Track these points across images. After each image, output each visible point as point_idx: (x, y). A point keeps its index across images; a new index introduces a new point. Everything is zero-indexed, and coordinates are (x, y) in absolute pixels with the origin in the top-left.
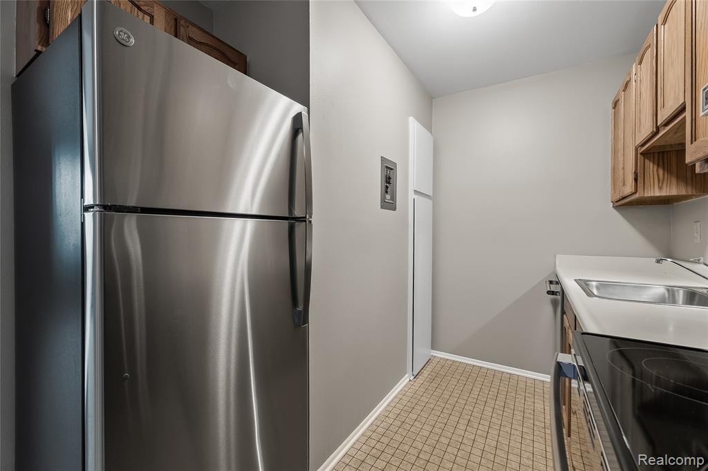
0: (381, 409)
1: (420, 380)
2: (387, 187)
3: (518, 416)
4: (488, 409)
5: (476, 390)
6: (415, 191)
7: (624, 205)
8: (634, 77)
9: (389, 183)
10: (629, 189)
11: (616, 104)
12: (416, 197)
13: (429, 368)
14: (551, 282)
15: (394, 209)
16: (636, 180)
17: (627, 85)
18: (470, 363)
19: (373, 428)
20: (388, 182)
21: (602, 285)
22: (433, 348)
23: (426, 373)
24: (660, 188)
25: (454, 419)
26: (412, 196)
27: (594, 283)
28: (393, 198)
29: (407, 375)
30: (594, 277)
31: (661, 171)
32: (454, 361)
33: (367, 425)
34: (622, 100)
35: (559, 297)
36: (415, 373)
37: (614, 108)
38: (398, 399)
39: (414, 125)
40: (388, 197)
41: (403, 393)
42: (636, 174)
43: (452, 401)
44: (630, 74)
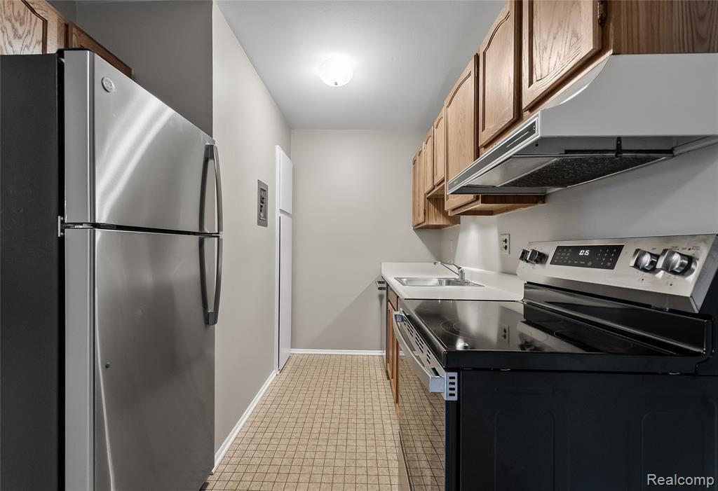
0: (258, 400)
1: (285, 372)
2: (261, 206)
3: (361, 380)
4: (341, 381)
5: (330, 371)
6: (280, 210)
7: (420, 228)
8: (423, 150)
9: (263, 203)
10: (421, 219)
11: (414, 162)
12: (282, 215)
13: (291, 363)
14: (380, 282)
15: (266, 226)
16: (425, 214)
17: (420, 152)
18: (322, 353)
19: (255, 415)
20: (263, 201)
21: (410, 280)
22: (292, 347)
23: (289, 367)
24: (436, 220)
25: (317, 393)
26: (278, 214)
27: (405, 280)
28: (265, 216)
29: (274, 371)
30: (405, 276)
31: (436, 210)
32: (310, 355)
33: (249, 413)
34: (418, 161)
35: (385, 292)
36: (281, 368)
37: (414, 164)
38: (271, 390)
39: (279, 153)
40: (262, 215)
41: (273, 385)
42: (425, 210)
43: (314, 382)
44: (422, 147)
